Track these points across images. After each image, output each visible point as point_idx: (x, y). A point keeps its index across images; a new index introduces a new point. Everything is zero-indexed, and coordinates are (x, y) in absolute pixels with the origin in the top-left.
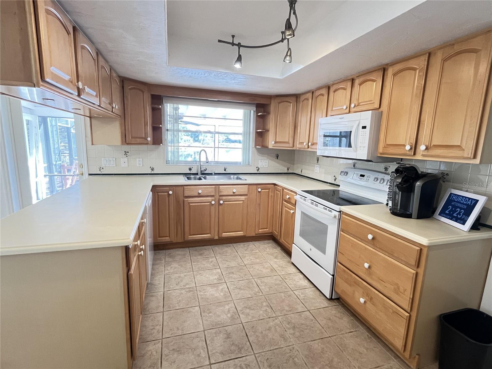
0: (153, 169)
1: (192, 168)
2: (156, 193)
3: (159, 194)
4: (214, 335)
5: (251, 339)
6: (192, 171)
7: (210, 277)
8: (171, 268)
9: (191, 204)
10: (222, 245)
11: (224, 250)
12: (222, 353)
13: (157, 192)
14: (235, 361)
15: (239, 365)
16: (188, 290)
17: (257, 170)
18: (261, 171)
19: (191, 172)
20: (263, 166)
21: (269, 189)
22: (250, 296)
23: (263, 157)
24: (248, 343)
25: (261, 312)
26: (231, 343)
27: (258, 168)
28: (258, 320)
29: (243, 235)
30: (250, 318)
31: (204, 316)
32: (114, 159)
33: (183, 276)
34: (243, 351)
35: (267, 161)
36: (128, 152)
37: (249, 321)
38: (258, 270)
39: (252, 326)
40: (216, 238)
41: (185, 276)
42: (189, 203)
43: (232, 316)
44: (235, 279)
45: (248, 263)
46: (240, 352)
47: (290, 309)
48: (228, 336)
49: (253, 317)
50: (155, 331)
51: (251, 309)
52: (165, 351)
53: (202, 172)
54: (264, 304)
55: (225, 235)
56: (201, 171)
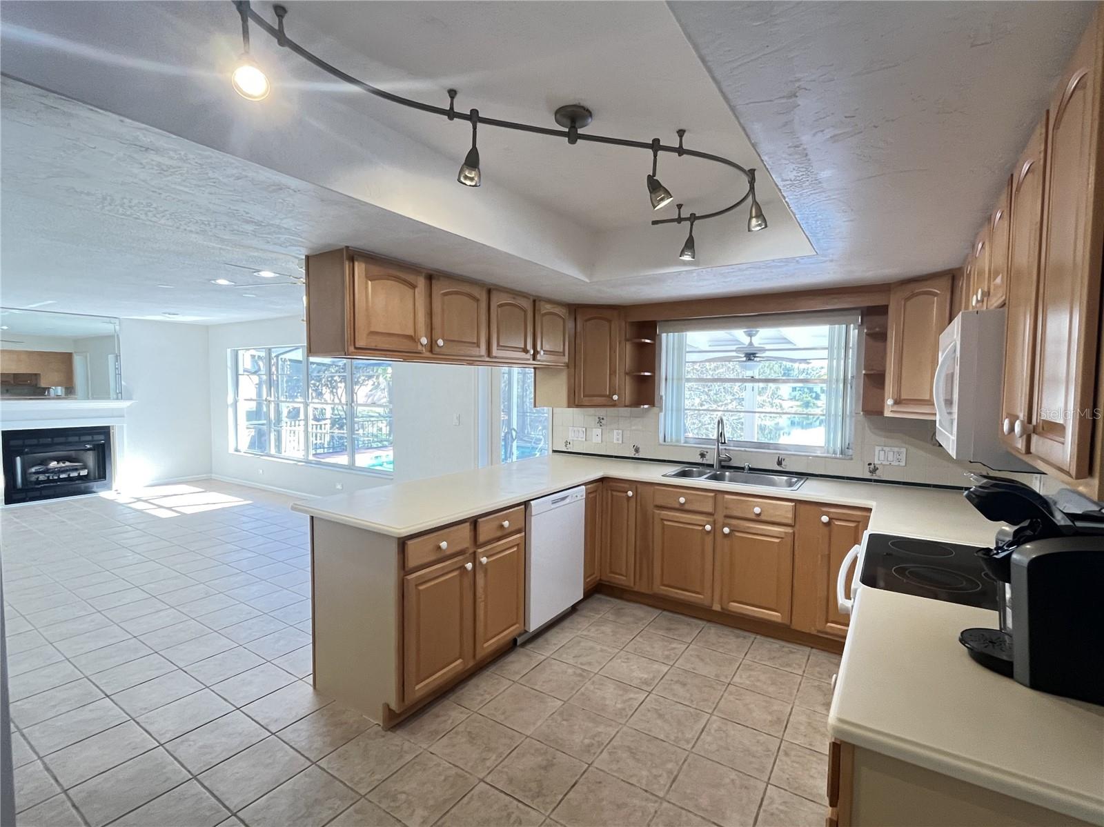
0: (637, 450)
1: (705, 453)
2: (610, 492)
3: (615, 493)
4: (533, 751)
5: (571, 795)
6: (707, 460)
7: (635, 670)
8: (597, 630)
9: (666, 523)
10: (731, 629)
11: (721, 640)
12: (510, 781)
13: (612, 490)
14: (511, 802)
15: (510, 810)
16: (581, 672)
17: (870, 472)
18: (880, 475)
19: (705, 462)
20: (888, 463)
21: (859, 522)
22: (662, 737)
23: (887, 437)
24: (560, 797)
25: (645, 773)
26: (539, 778)
27: (872, 466)
28: (622, 780)
29: (779, 620)
30: (614, 767)
31: (553, 719)
32: (584, 429)
33: (599, 649)
34: (540, 799)
35: (904, 450)
36: (603, 419)
37: (607, 770)
38: (746, 705)
39: (598, 780)
40: (717, 607)
41: (602, 651)
42: (662, 519)
43: (591, 745)
44: (674, 695)
45: (741, 684)
46: (533, 798)
47: (709, 808)
48: (547, 767)
49: (619, 770)
50: (479, 698)
51: (634, 758)
52: (461, 728)
53: (723, 463)
54: (670, 766)
55: (735, 606)
56: (720, 461)
